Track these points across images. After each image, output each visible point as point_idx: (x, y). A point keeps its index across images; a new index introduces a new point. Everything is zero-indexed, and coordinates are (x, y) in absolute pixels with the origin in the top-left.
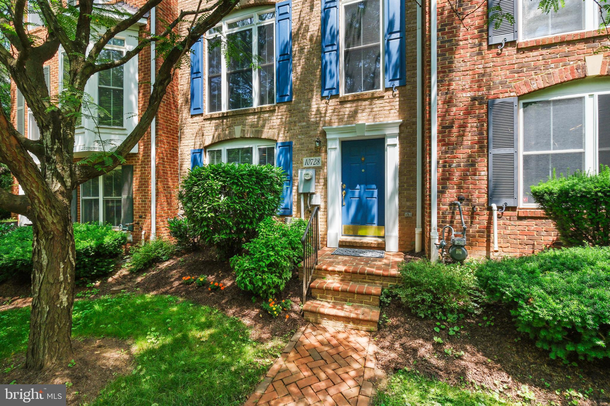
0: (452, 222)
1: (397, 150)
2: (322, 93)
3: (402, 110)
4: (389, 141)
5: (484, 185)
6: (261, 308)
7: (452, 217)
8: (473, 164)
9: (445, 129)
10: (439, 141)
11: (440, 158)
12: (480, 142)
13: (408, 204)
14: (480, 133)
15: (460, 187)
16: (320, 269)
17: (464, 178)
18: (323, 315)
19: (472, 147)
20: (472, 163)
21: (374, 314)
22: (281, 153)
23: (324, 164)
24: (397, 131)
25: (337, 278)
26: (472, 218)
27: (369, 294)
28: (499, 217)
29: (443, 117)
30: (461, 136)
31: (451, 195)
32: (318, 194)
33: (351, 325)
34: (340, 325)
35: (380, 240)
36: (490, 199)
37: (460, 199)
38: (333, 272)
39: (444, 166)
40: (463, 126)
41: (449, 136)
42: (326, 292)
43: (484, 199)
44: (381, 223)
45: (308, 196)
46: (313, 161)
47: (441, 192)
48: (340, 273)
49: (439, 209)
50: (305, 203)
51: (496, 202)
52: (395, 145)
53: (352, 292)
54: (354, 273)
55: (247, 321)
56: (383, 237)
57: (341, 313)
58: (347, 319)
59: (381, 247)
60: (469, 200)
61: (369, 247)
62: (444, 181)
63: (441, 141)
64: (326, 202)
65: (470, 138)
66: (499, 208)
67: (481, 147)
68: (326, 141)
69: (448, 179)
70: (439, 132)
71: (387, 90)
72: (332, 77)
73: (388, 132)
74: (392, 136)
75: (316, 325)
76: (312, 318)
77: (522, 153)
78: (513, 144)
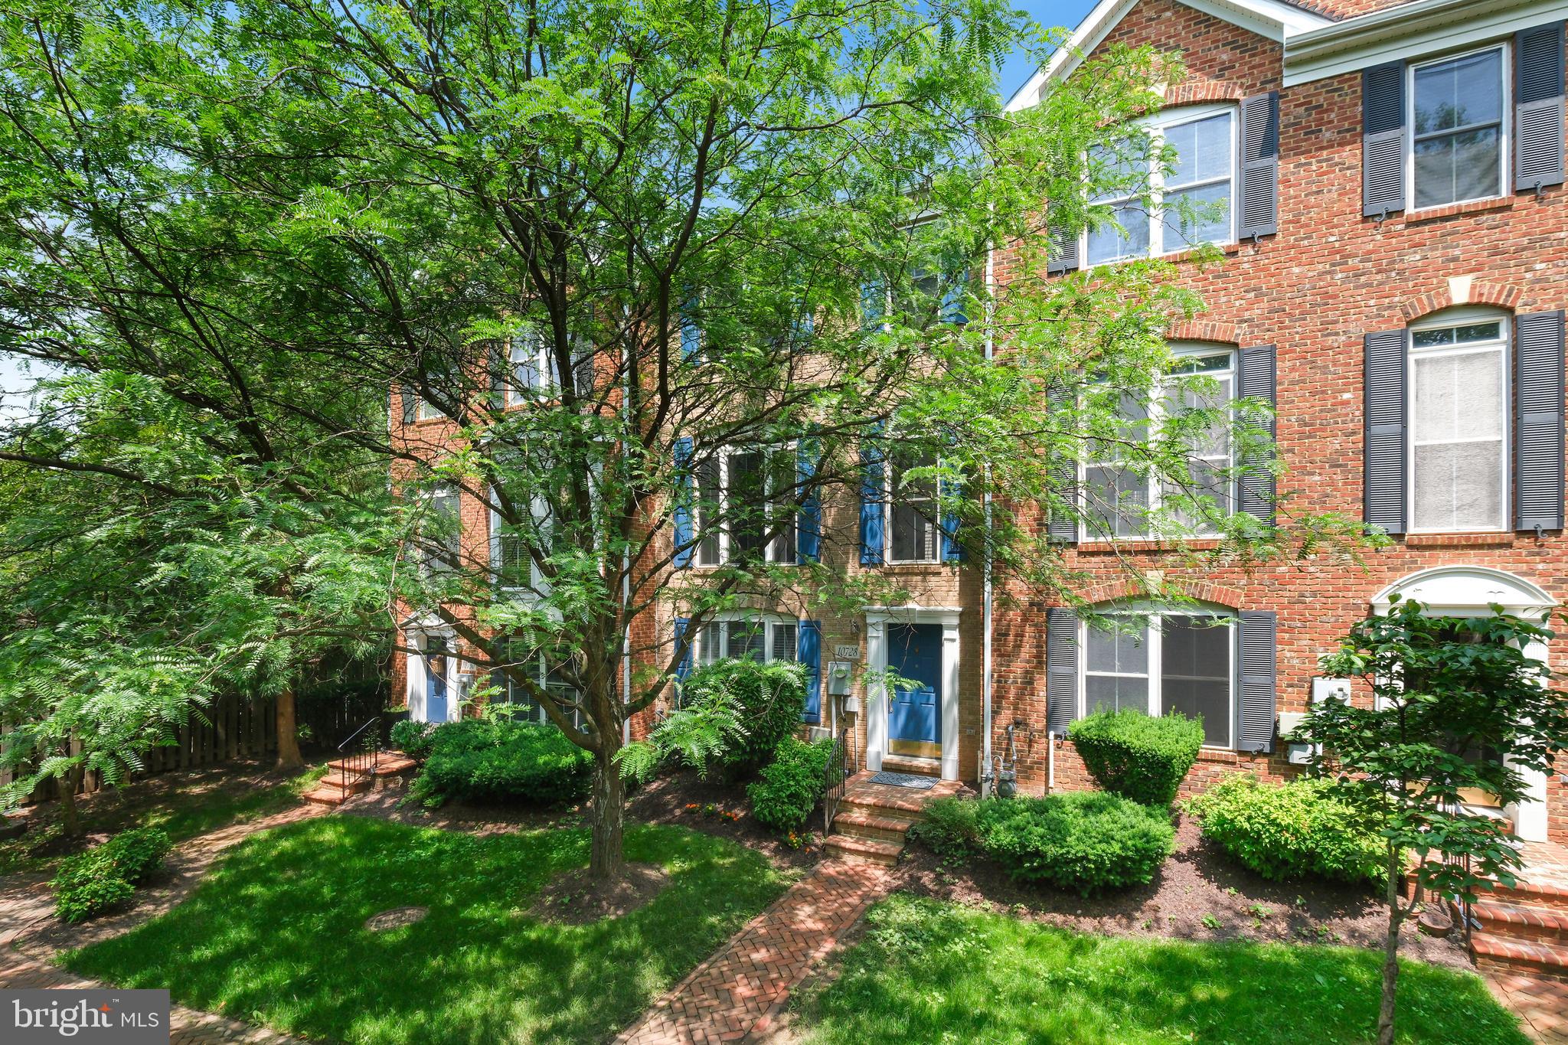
0: (1008, 750)
1: (957, 644)
2: (861, 558)
3: (962, 593)
4: (947, 634)
5: (1042, 707)
6: (780, 841)
7: (1009, 744)
8: (1031, 682)
9: (1000, 636)
10: (993, 651)
11: (993, 671)
12: (1038, 656)
13: (971, 718)
14: (1039, 646)
15: (1016, 709)
16: (846, 802)
17: (1020, 697)
18: (845, 850)
19: (1028, 662)
20: (1029, 681)
21: (893, 849)
22: (804, 634)
23: (863, 655)
24: (956, 621)
25: (865, 811)
26: (1030, 746)
27: (894, 830)
28: (1058, 747)
29: (997, 621)
30: (1018, 646)
31: (1006, 716)
32: (855, 697)
33: (871, 860)
34: (861, 860)
35: (936, 763)
36: (1048, 728)
37: (1017, 724)
38: (860, 806)
39: (999, 681)
40: (1020, 635)
41: (1004, 645)
42: (851, 827)
43: (1041, 725)
44: (939, 739)
45: (841, 699)
46: (847, 650)
47: (995, 713)
48: (868, 806)
49: (992, 733)
50: (838, 709)
51: (1054, 729)
52: (953, 640)
53: (877, 828)
54: (883, 807)
55: (766, 853)
56: (939, 759)
57: (862, 848)
58: (867, 854)
59: (936, 773)
60: (1027, 725)
61: (918, 772)
62: (998, 698)
63: (997, 651)
64: (865, 707)
65: (1027, 650)
66: (1057, 737)
67: (1040, 663)
68: (866, 625)
69: (1003, 697)
70: (993, 639)
71: (944, 564)
72: (873, 537)
73: (945, 622)
74: (951, 628)
75: (837, 859)
76: (833, 853)
77: (1083, 671)
78: (1072, 661)
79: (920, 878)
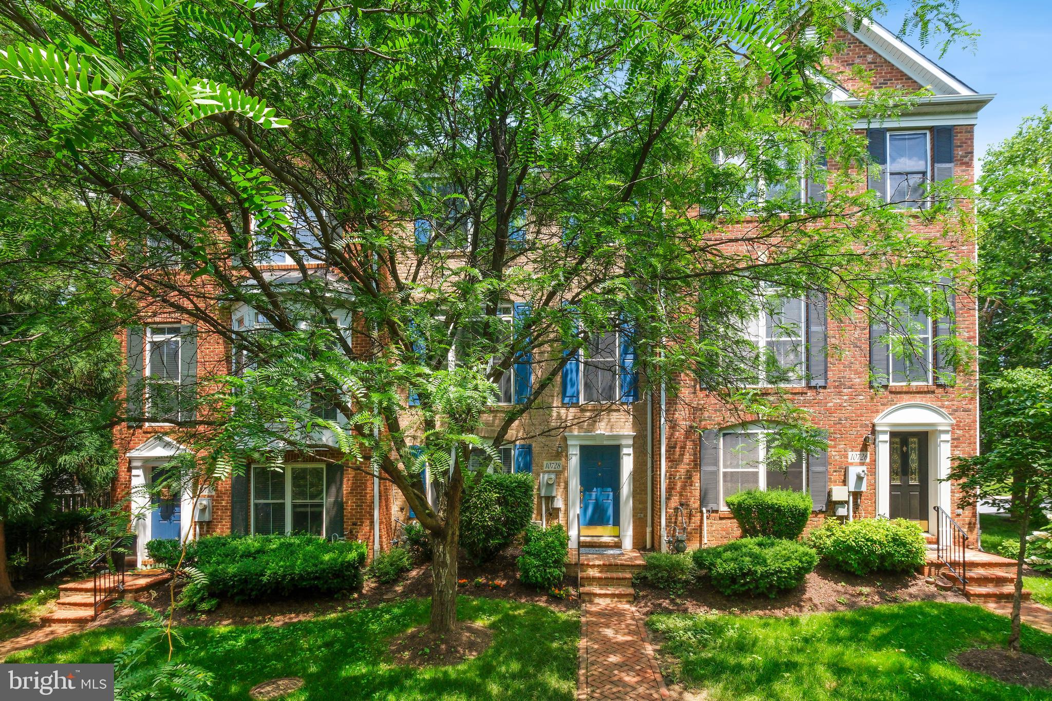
0: (676, 523)
1: (631, 458)
2: (563, 400)
3: (634, 424)
4: (625, 451)
5: (697, 493)
6: (548, 595)
7: (676, 519)
8: (690, 477)
9: (671, 448)
10: (667, 458)
11: (667, 472)
12: (695, 461)
13: (640, 506)
14: (695, 454)
15: (681, 495)
16: (583, 565)
17: (684, 488)
18: (595, 595)
19: (689, 464)
20: (689, 477)
21: (631, 591)
22: (520, 455)
23: (565, 468)
24: (631, 442)
25: (596, 570)
26: (690, 519)
27: (625, 579)
28: (708, 518)
29: (669, 439)
30: (682, 455)
31: (675, 501)
32: (559, 497)
33: (616, 599)
34: (608, 600)
35: (616, 539)
36: (701, 504)
37: (682, 505)
38: (593, 566)
39: (670, 478)
40: (683, 448)
41: (674, 454)
42: (591, 580)
43: (697, 505)
44: (617, 523)
45: (550, 499)
46: (553, 465)
47: (668, 499)
48: (599, 566)
49: (666, 512)
50: (547, 507)
52: (629, 455)
53: (612, 579)
54: (610, 565)
55: (542, 604)
56: (618, 537)
57: (609, 592)
58: (613, 596)
59: (618, 545)
60: (688, 505)
61: (607, 546)
62: (670, 489)
63: (668, 458)
64: (566, 505)
65: (687, 458)
66: (708, 511)
67: (696, 465)
68: (567, 446)
69: (673, 488)
70: (667, 451)
71: (622, 404)
72: (572, 385)
73: (624, 442)
74: (628, 446)
75: (591, 602)
76: (587, 599)
77: (722, 470)
78: (716, 463)
79: (660, 604)
